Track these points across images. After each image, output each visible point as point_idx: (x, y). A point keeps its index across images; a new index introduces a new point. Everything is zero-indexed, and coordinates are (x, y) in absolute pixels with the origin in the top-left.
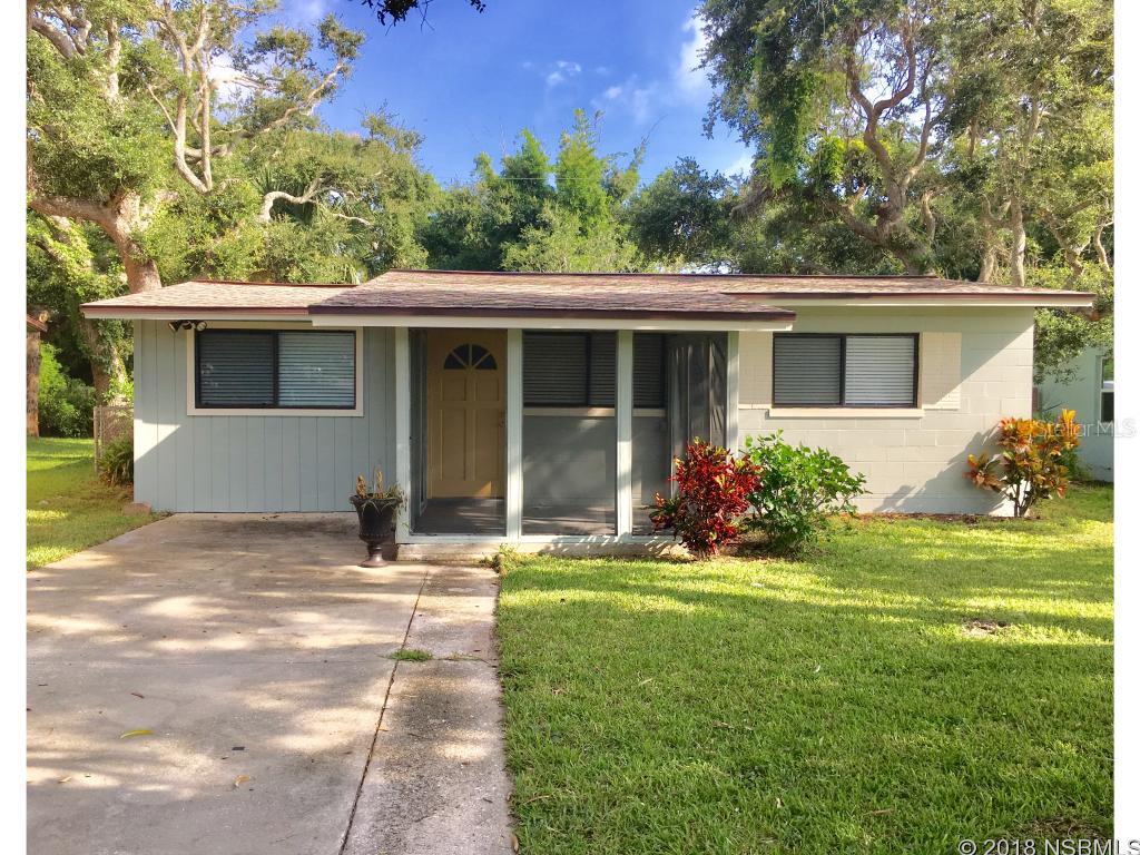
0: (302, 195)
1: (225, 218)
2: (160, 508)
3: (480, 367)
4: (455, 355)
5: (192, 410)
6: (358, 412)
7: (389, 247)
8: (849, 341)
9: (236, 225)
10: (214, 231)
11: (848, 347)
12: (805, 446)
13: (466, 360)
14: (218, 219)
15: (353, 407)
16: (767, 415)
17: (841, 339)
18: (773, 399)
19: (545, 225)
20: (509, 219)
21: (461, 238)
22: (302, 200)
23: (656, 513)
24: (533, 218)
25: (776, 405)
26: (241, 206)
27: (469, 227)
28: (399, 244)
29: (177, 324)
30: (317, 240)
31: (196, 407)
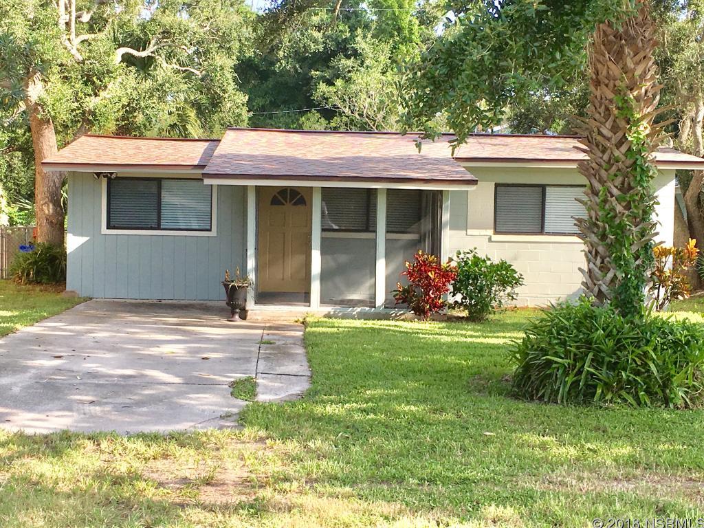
0: (144, 49)
1: (98, 82)
2: (84, 294)
3: (295, 204)
4: (277, 195)
5: (104, 230)
6: (214, 233)
7: (216, 93)
8: (548, 189)
9: (106, 87)
10: (90, 92)
11: (547, 194)
12: (489, 257)
13: (285, 199)
14: (93, 83)
15: (210, 230)
16: (490, 240)
17: (543, 188)
18: (495, 229)
19: (356, 54)
20: (321, 48)
21: (273, 64)
22: (144, 54)
23: (397, 295)
24: (344, 48)
25: (496, 232)
26: (109, 72)
27: (281, 54)
28: (224, 91)
29: (98, 174)
30: (158, 90)
31: (107, 229)
